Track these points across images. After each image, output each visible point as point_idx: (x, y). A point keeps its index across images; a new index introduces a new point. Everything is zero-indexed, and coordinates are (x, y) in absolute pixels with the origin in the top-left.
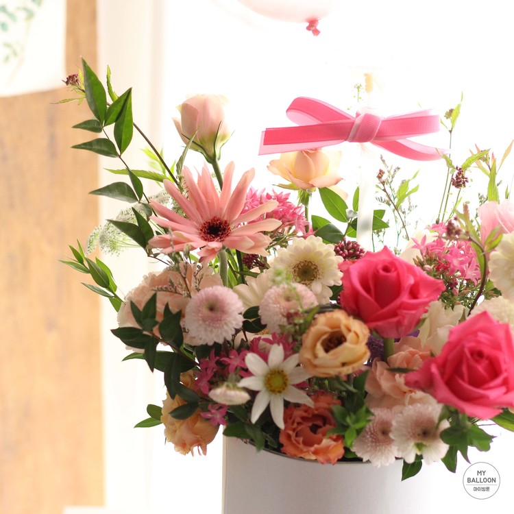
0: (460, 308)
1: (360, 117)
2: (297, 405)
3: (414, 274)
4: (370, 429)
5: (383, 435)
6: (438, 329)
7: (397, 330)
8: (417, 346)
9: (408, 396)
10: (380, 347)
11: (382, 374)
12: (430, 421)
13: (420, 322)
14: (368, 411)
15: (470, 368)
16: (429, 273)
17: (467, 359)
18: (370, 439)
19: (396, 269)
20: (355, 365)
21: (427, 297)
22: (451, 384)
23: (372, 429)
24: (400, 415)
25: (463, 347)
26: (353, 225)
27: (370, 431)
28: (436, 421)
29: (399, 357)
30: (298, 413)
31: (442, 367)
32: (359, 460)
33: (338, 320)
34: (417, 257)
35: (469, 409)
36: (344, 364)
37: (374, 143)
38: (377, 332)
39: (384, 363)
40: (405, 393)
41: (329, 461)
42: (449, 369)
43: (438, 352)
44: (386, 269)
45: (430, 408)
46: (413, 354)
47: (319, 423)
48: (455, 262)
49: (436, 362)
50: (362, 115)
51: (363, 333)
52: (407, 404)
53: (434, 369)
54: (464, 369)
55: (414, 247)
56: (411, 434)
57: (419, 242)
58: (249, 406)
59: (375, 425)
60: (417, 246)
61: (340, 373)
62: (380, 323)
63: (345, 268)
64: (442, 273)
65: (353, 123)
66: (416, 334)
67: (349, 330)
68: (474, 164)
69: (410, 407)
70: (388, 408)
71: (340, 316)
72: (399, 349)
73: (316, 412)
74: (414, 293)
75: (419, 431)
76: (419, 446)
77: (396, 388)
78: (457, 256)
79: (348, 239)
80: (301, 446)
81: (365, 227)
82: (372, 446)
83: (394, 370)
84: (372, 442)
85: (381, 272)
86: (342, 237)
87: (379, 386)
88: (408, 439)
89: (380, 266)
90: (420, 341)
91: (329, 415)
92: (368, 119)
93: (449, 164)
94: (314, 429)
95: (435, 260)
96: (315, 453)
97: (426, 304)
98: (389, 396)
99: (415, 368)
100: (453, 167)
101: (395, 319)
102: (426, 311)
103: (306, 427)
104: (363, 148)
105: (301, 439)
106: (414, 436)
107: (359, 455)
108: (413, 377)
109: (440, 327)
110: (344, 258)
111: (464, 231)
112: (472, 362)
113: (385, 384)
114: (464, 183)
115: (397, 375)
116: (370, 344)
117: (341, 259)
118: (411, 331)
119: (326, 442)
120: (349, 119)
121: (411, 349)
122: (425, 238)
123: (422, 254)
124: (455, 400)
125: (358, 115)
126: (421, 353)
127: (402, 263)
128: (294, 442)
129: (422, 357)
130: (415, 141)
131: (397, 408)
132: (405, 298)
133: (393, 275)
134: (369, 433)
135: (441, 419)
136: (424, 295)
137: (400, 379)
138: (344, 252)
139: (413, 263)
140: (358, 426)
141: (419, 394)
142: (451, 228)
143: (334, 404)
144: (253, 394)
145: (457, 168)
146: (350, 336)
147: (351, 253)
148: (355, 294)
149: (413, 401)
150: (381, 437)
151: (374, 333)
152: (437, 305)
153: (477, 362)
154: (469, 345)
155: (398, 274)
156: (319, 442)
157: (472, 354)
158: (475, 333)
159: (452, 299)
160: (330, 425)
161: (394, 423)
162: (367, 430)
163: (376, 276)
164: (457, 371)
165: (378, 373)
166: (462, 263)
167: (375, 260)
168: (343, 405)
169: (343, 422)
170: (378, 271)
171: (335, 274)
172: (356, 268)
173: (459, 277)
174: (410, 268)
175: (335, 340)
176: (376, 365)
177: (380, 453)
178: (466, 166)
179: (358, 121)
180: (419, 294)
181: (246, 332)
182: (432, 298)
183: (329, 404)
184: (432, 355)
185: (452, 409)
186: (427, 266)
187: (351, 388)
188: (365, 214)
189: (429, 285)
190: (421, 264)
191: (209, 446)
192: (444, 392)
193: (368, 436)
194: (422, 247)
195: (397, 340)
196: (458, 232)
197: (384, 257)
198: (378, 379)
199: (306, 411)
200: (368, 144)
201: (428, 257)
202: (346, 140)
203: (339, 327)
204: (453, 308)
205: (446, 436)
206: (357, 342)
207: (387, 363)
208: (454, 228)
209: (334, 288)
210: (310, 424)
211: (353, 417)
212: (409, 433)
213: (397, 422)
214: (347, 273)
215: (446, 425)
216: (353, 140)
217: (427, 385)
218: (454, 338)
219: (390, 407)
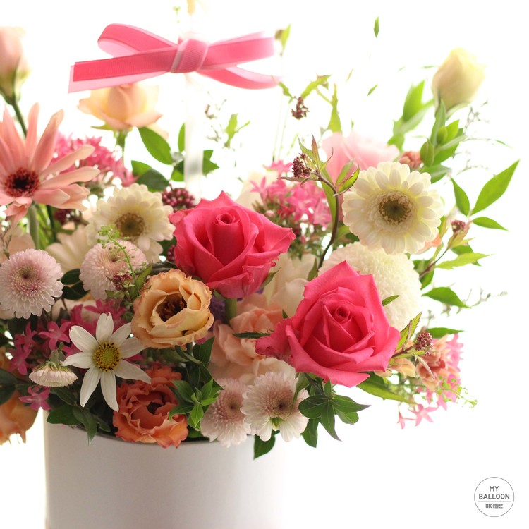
0: (310, 259)
1: (182, 44)
2: (131, 382)
3: (258, 223)
4: (216, 404)
5: (232, 410)
6: (286, 284)
7: (243, 289)
8: (263, 304)
9: (257, 363)
10: (221, 307)
11: (225, 339)
12: (287, 391)
13: (266, 278)
15: (331, 328)
16: (271, 219)
17: (328, 318)
18: (217, 416)
19: (237, 218)
20: (196, 333)
21: (274, 248)
22: (309, 348)
23: (219, 404)
24: (250, 386)
25: (322, 304)
26: (180, 168)
27: (217, 407)
28: (294, 391)
29: (244, 318)
30: (133, 391)
31: (299, 328)
32: (206, 439)
33: (175, 281)
34: (257, 202)
35: (330, 374)
36: (184, 333)
37: (200, 72)
38: (219, 293)
39: (226, 326)
40: (252, 359)
41: (171, 443)
42: (306, 330)
43: (292, 312)
44: (226, 219)
45: (285, 377)
46: (259, 314)
47: (158, 401)
48: (301, 205)
49: (290, 324)
50: (185, 41)
51: (205, 295)
52: (256, 373)
53: (289, 333)
54: (325, 331)
55: (253, 190)
56: (266, 408)
57: (259, 184)
58: (76, 387)
59: (222, 399)
60: (256, 189)
61: (181, 343)
62: (222, 282)
63: (178, 219)
64: (286, 218)
65: (176, 51)
66: (261, 292)
67: (190, 294)
68: (314, 92)
69: (262, 376)
70: (234, 378)
71: (176, 277)
72: (242, 310)
73: (154, 389)
74: (259, 247)
75: (275, 404)
76: (275, 421)
77: (243, 354)
78: (302, 198)
79: (176, 185)
80: (139, 429)
81: (194, 170)
82: (220, 424)
83: (239, 336)
84: (220, 419)
85: (220, 222)
86: (167, 183)
87: (222, 354)
88: (263, 414)
89: (219, 216)
90: (265, 299)
91: (167, 389)
92: (193, 46)
93: (286, 92)
94: (153, 408)
95: (277, 204)
96: (154, 436)
97: (275, 256)
98: (235, 364)
99: (264, 331)
100: (290, 95)
101: (241, 277)
102: (274, 265)
103: (143, 406)
104: (188, 79)
105: (138, 421)
106: (269, 409)
107: (205, 435)
108: (265, 342)
109: (289, 281)
110: (174, 207)
111: (314, 171)
112: (334, 323)
113: (230, 350)
114: (305, 114)
115: (243, 340)
116: (212, 308)
117: (169, 209)
118: (258, 289)
119: (167, 422)
120: (169, 46)
121: (256, 308)
122: (264, 180)
123: (262, 197)
124: (316, 366)
125: (180, 41)
126: (268, 312)
127: (244, 211)
128: (131, 425)
129: (270, 316)
130: (246, 68)
131: (245, 378)
132: (250, 252)
133: (234, 225)
134: (216, 409)
135: (299, 389)
136: (270, 247)
137: (249, 345)
138: (172, 201)
139: (252, 209)
140: (205, 403)
141: (271, 360)
142: (299, 167)
143: (175, 378)
144: (80, 373)
145: (295, 97)
146: (190, 300)
147: (180, 201)
148: (192, 249)
149: (263, 370)
150: (229, 412)
151: (216, 294)
152: (284, 256)
153: (340, 321)
154: (328, 302)
155: (240, 224)
156: (160, 423)
157: (333, 313)
158: (335, 288)
159: (299, 247)
160: (171, 403)
161: (245, 396)
162: (213, 405)
163: (215, 227)
164: (316, 333)
165: (220, 338)
166: (308, 205)
167: (212, 208)
168: (184, 378)
169: (186, 399)
170: (217, 223)
171: (165, 227)
172: (191, 220)
173: (305, 222)
174: (252, 216)
175: (172, 306)
176: (218, 330)
177: (229, 432)
178: (306, 94)
179: (181, 48)
180: (264, 244)
181: (66, 300)
182: (280, 249)
183: (168, 379)
184: (285, 316)
185: (313, 376)
186: (271, 212)
187: (192, 358)
188: (193, 154)
189: (276, 234)
190: (261, 210)
192: (304, 358)
193: (215, 413)
194: (262, 190)
195: (240, 299)
196: (307, 172)
197: (222, 205)
198: (221, 344)
199: (141, 388)
200: (194, 75)
201: (268, 201)
202: (168, 71)
203: (178, 290)
204: (300, 257)
205: (305, 407)
206: (199, 308)
207: (230, 325)
208: (303, 168)
209: (164, 243)
210: (148, 403)
211: (199, 393)
212: (264, 407)
213: (248, 394)
214: (180, 226)
215: (304, 395)
216: (177, 70)
217: (282, 350)
218: (310, 294)
219: (236, 377)
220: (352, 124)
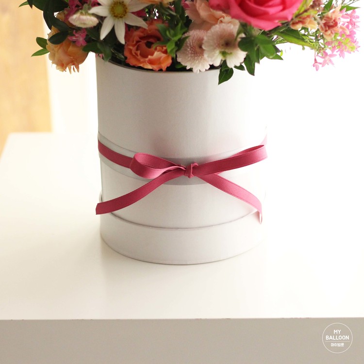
2: (137, 28)
4: (190, 44)
11: (200, 5)
12: (231, 35)
18: (190, 52)
23: (192, 44)
27: (191, 46)
28: (235, 34)
30: (136, 34)
40: (218, 19)
41: (161, 70)
47: (151, 40)
56: (217, 44)
59: (194, 41)
61: (163, 1)
73: (149, 32)
75: (222, 42)
76: (224, 54)
80: (139, 57)
82: (191, 57)
84: (192, 53)
88: (215, 49)
94: (149, 45)
96: (151, 62)
98: (207, 22)
103: (143, 43)
105: (139, 52)
106: (219, 46)
107: (184, 64)
108: (216, 1)
113: (203, 12)
119: (157, 54)
128: (134, 54)
134: (190, 47)
135: (238, 33)
141: (227, 19)
144: (102, 19)
149: (221, 23)
150: (198, 50)
156: (152, 54)
161: (205, 38)
162: (188, 45)
169: (166, 37)
177: (197, 62)
187: (174, 13)
191: (80, 66)
193: (189, 50)
198: (197, 9)
199: (142, 32)
210: (145, 41)
211: (172, 32)
212: (215, 44)
215: (242, 36)
217: (226, 7)
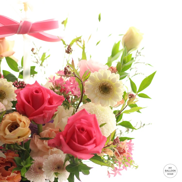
0: (72, 109)
1: (22, 22)
3: (50, 94)
4: (33, 167)
6: (62, 119)
7: (43, 120)
8: (53, 127)
9: (50, 150)
10: (36, 128)
11: (37, 141)
12: (61, 162)
13: (54, 116)
14: (31, 159)
15: (78, 136)
16: (57, 93)
17: (77, 132)
19: (41, 91)
20: (24, 137)
21: (56, 104)
22: (69, 144)
24: (46, 160)
25: (74, 126)
26: (21, 73)
27: (33, 168)
28: (64, 162)
29: (45, 132)
31: (65, 136)
32: (29, 181)
33: (15, 116)
34: (51, 86)
35: (79, 155)
36: (19, 137)
37: (29, 34)
38: (34, 122)
39: (38, 136)
40: (49, 149)
42: (68, 137)
43: (63, 129)
44: (37, 92)
45: (61, 156)
46: (51, 131)
47: (9, 165)
48: (69, 88)
49: (62, 134)
50: (23, 21)
51: (27, 122)
52: (50, 154)
53: (61, 137)
54: (76, 137)
55: (49, 81)
56: (52, 168)
57: (52, 79)
59: (35, 165)
60: (51, 81)
61: (17, 142)
62: (35, 117)
63: (18, 92)
64: (63, 93)
65: (19, 25)
66: (52, 121)
67: (21, 121)
68: (75, 43)
69: (51, 155)
70: (41, 157)
71: (16, 115)
72: (45, 129)
73: (7, 161)
74: (50, 102)
75: (56, 167)
76: (56, 174)
77: (44, 147)
78: (69, 85)
79: (19, 80)
80: (1, 177)
81: (27, 74)
82: (34, 175)
83: (43, 139)
84: (34, 173)
85: (34, 93)
86: (17, 79)
87: (36, 147)
88: (51, 171)
89: (34, 91)
90: (54, 125)
91: (14, 162)
92: (26, 24)
93: (64, 43)
95: (59, 87)
97: (56, 107)
98: (41, 151)
99: (52, 137)
100: (66, 44)
101: (42, 115)
102: (56, 111)
103: (3, 167)
104: (24, 37)
106: (53, 169)
107: (28, 179)
108: (52, 142)
109: (63, 118)
110: (18, 88)
111: (72, 72)
112: (79, 133)
113: (39, 145)
114: (71, 51)
115: (45, 141)
116: (31, 127)
117: (16, 89)
118: (50, 120)
119: (12, 174)
120: (17, 23)
121: (50, 129)
122: (54, 77)
123: (53, 84)
124: (72, 151)
125: (21, 22)
126: (55, 130)
127: (44, 89)
129: (55, 132)
130: (47, 33)
131: (45, 156)
132: (46, 105)
133: (40, 94)
134: (33, 169)
135: (66, 161)
136: (55, 103)
137: (46, 143)
138: (17, 86)
139: (49, 89)
140: (27, 166)
141: (55, 149)
142: (66, 71)
143: (16, 156)
145: (67, 45)
146: (21, 124)
147: (21, 86)
148: (23, 104)
149: (52, 153)
150: (38, 170)
151: (33, 122)
152: (61, 108)
153: (81, 133)
154: (77, 125)
155: (43, 93)
156: (9, 174)
157: (79, 130)
158: (80, 120)
159: (68, 105)
160: (14, 166)
161: (44, 164)
163: (32, 95)
164: (72, 138)
165: (35, 141)
166: (72, 88)
167: (31, 88)
168: (20, 156)
169: (20, 165)
170: (33, 93)
171: (14, 96)
172: (23, 92)
173: (71, 95)
174: (48, 91)
175: (14, 126)
176: (35, 137)
177: (38, 178)
178: (72, 44)
179: (21, 24)
180: (53, 102)
182: (59, 104)
183: (13, 156)
184: (60, 131)
185: (71, 156)
186: (56, 90)
187: (23, 148)
188: (27, 68)
189: (57, 98)
190: (53, 89)
192: (67, 148)
194: (53, 81)
195: (44, 125)
196: (69, 73)
197: (36, 86)
198: (36, 143)
199: (2, 160)
200: (26, 35)
201: (56, 86)
202: (16, 33)
203: (16, 120)
204: (68, 109)
205: (68, 168)
206: (25, 127)
207: (40, 135)
208: (68, 71)
209: (13, 102)
210: (5, 166)
211: (25, 162)
212: (51, 168)
213: (45, 163)
214: (19, 95)
215: (68, 163)
216: (19, 33)
217: (59, 145)
218: (70, 122)
219: (42, 156)
220: (91, 57)
